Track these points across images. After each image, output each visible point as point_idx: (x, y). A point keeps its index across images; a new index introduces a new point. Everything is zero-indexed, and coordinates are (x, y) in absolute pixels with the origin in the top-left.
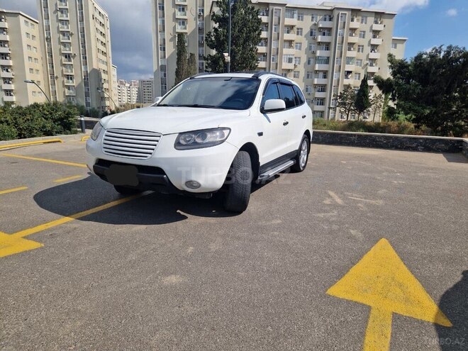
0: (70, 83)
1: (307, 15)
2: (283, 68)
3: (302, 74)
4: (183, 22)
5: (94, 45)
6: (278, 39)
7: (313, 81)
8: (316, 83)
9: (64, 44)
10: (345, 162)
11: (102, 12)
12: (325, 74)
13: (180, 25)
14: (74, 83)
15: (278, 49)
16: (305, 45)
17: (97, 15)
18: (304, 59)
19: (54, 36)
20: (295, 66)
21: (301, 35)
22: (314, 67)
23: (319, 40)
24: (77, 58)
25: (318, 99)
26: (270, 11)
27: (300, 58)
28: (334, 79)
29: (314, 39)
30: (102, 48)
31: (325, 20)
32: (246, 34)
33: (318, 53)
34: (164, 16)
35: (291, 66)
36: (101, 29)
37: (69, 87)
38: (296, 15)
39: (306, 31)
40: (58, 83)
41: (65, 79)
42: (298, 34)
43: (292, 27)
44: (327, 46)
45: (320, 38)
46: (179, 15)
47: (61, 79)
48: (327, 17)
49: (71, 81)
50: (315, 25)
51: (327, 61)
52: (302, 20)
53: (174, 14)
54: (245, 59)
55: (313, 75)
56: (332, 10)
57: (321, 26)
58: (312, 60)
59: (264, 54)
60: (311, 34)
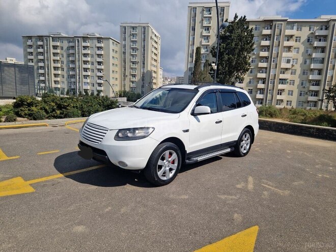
0: (134, 79)
1: (305, 26)
2: (282, 67)
3: (299, 72)
4: (207, 37)
5: (150, 56)
6: (279, 45)
7: (308, 77)
8: (310, 79)
9: (133, 55)
10: (289, 152)
11: (157, 35)
12: (320, 72)
13: (205, 40)
14: (136, 79)
15: (278, 53)
16: (302, 49)
17: (154, 37)
18: (301, 60)
19: (128, 51)
20: (293, 66)
21: (300, 42)
22: (310, 66)
23: (315, 45)
24: (139, 64)
25: (312, 91)
26: (273, 26)
27: (297, 59)
28: (328, 75)
29: (311, 44)
30: (155, 57)
31: (321, 29)
32: (241, 46)
33: (314, 55)
34: (194, 35)
35: (289, 66)
36: (155, 45)
37: (133, 82)
38: (295, 27)
39: (304, 38)
40: (127, 79)
41: (131, 77)
42: (296, 41)
43: (291, 36)
44: (323, 50)
45: (316, 44)
46: (205, 33)
47: (129, 77)
48: (324, 27)
49: (134, 78)
50: (312, 33)
51: (322, 61)
52: (301, 30)
53: (202, 33)
54: (239, 64)
55: (309, 72)
56: (328, 22)
57: (317, 34)
58: (308, 61)
59: (266, 57)
60: (308, 40)
